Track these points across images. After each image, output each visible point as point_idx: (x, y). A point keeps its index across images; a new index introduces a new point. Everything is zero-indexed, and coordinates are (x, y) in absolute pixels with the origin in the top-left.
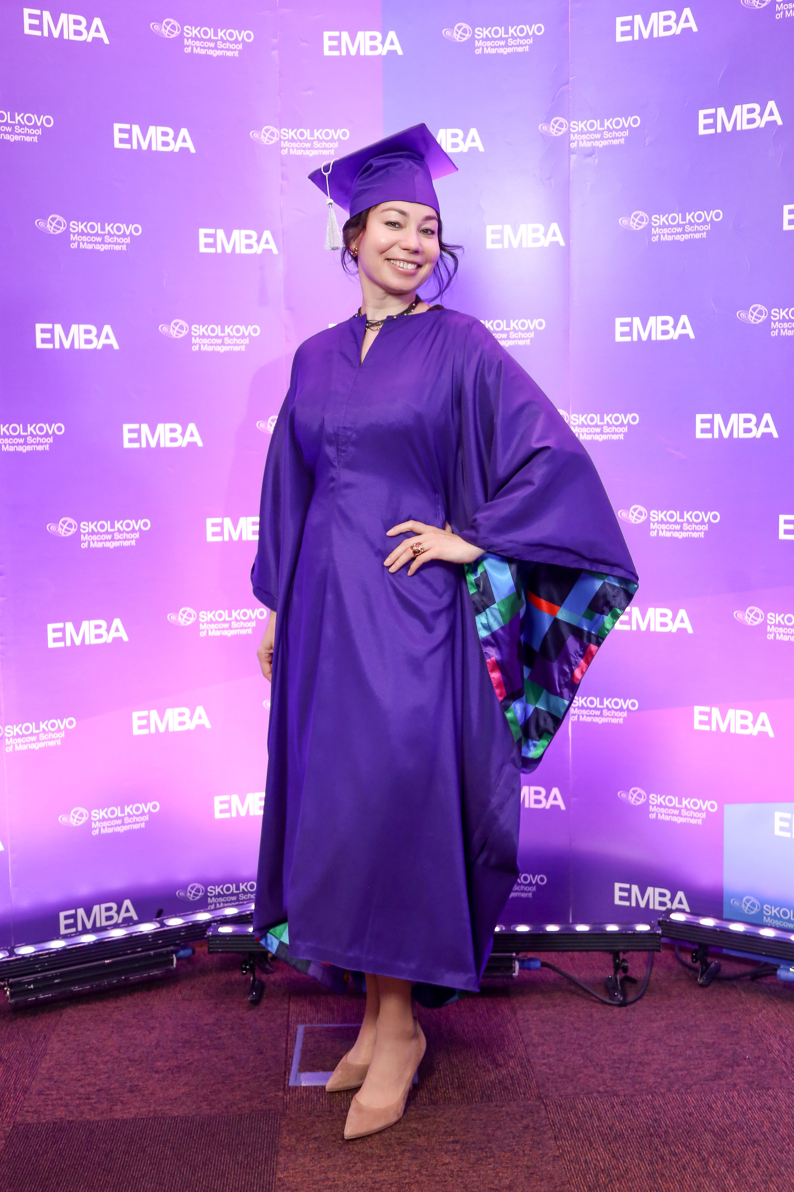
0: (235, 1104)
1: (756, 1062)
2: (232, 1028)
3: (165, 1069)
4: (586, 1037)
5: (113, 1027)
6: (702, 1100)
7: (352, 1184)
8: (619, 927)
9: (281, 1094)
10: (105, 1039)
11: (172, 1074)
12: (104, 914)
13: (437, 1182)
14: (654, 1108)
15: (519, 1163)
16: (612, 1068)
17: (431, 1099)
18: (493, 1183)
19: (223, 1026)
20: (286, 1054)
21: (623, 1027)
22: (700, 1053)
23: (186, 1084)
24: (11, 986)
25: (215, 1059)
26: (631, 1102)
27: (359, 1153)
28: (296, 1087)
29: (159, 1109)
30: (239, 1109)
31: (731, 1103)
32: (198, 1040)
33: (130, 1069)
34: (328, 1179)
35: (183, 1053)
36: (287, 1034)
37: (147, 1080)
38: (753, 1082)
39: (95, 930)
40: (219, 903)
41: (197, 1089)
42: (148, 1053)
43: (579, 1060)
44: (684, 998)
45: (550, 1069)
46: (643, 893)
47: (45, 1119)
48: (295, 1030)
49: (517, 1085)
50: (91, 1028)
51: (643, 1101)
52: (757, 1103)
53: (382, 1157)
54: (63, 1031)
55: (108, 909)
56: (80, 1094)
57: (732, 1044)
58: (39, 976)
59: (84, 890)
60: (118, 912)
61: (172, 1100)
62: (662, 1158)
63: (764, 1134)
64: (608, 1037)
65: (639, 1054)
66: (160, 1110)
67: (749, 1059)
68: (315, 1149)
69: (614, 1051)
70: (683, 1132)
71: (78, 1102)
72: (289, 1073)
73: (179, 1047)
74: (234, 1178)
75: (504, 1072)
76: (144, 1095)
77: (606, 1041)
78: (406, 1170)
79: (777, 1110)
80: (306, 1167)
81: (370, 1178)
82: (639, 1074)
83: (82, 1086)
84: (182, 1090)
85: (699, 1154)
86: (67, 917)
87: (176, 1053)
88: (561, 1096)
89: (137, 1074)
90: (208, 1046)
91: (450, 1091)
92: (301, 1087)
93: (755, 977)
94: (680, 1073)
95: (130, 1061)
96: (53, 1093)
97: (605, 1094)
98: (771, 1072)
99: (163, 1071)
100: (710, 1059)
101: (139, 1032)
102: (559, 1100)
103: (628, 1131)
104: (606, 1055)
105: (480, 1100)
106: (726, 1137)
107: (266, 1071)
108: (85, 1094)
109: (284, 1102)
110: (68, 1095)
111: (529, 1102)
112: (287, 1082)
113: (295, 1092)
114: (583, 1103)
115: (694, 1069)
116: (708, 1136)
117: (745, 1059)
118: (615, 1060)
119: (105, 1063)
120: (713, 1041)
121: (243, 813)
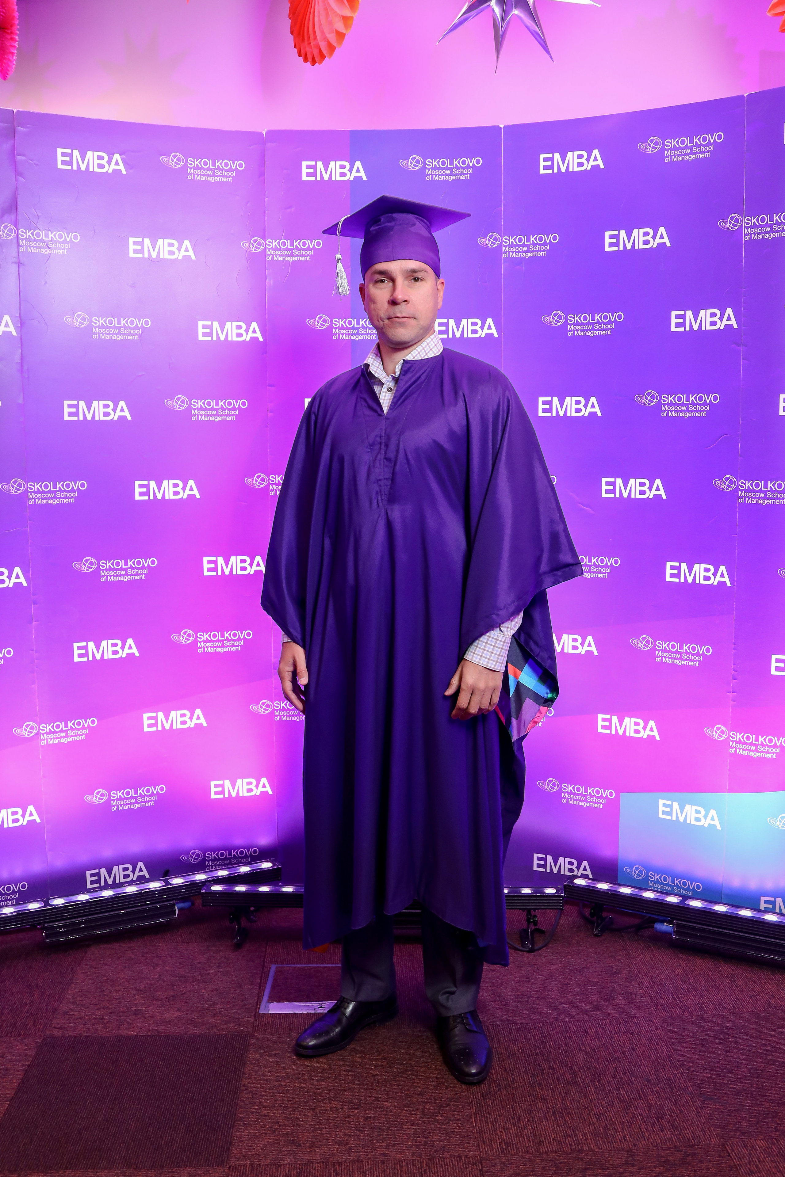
0: (215, 1026)
1: (628, 996)
2: (219, 967)
3: (163, 997)
4: (498, 977)
5: (125, 963)
6: (581, 1027)
7: (300, 1090)
8: (532, 890)
9: (252, 1019)
10: (119, 973)
11: (169, 1002)
12: (122, 873)
13: (365, 1090)
14: (542, 1033)
15: (431, 1075)
16: (515, 1002)
18: (408, 1090)
19: (212, 965)
20: (260, 988)
21: (529, 969)
22: (586, 989)
23: (179, 1010)
24: (48, 928)
25: (203, 991)
26: (525, 1028)
27: (308, 1066)
29: (157, 1028)
30: (218, 1030)
31: (603, 1029)
32: (191, 975)
33: (137, 997)
34: (282, 1086)
35: (179, 985)
36: (262, 972)
37: (149, 1006)
38: (623, 1012)
39: (114, 886)
40: (215, 866)
41: (187, 1014)
42: (152, 984)
44: (580, 945)
46: (556, 862)
47: (68, 1033)
48: (269, 968)
50: (109, 963)
51: (535, 1028)
52: (623, 1029)
53: (325, 1070)
54: (86, 965)
55: (126, 869)
56: (96, 1015)
57: (612, 983)
58: (68, 921)
59: (107, 853)
60: (133, 871)
61: (167, 1022)
62: (542, 1072)
63: (624, 1053)
64: (515, 977)
65: (537, 991)
66: (157, 1030)
67: (623, 994)
68: (274, 1063)
70: (562, 1052)
71: (94, 1021)
72: (260, 1003)
73: (176, 980)
74: (209, 1083)
76: (145, 1018)
77: (514, 980)
78: (343, 1080)
79: (638, 1034)
80: (265, 1076)
81: (314, 1085)
82: (535, 1006)
83: (98, 1009)
84: (175, 1015)
85: (571, 1068)
86: (92, 875)
87: (173, 985)
89: (142, 1001)
90: (199, 980)
92: (269, 1014)
93: (638, 929)
94: (567, 1006)
95: (137, 990)
96: (75, 1013)
97: (507, 1023)
98: (639, 1004)
99: (161, 999)
100: (593, 995)
101: (146, 967)
103: (519, 1051)
106: (595, 1055)
107: (243, 1001)
108: (100, 1015)
109: (254, 1026)
110: (87, 1016)
112: (258, 1010)
113: (264, 1018)
115: (579, 1002)
116: (581, 1055)
117: (620, 994)
118: (518, 995)
119: (117, 991)
120: (597, 980)
121: (234, 794)
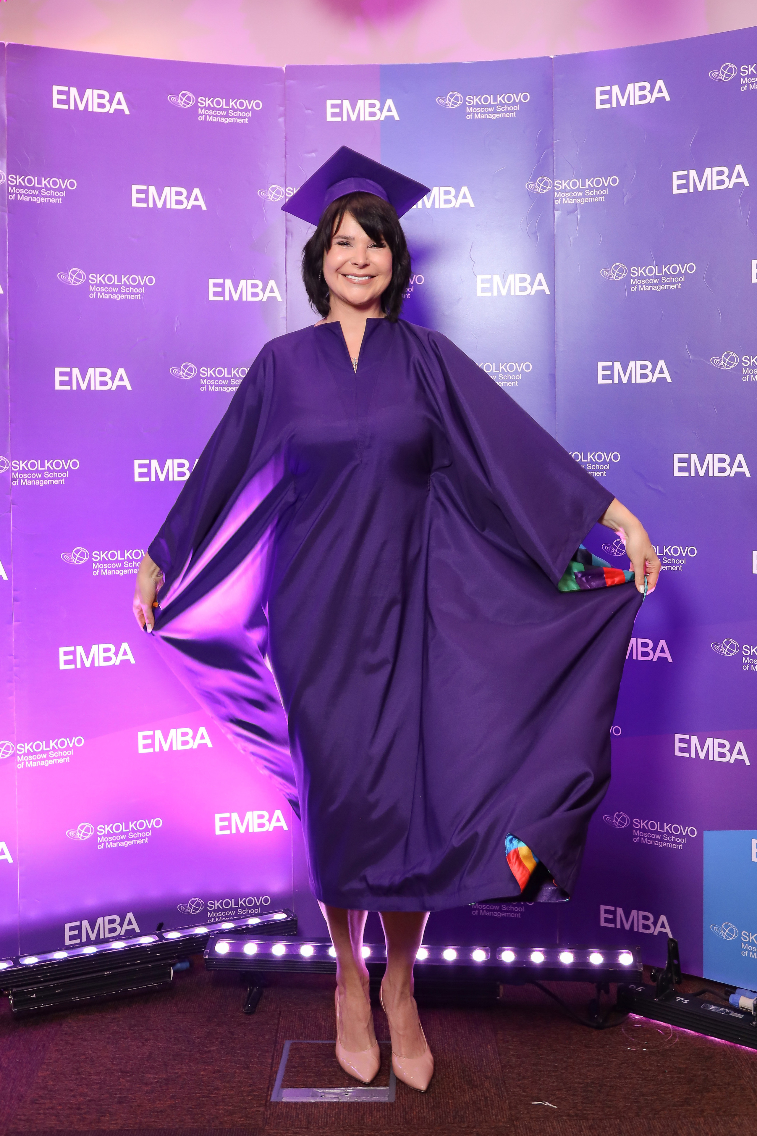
0: (217, 1118)
1: (725, 1088)
2: (222, 1042)
3: (154, 1081)
4: (562, 1060)
5: (109, 1038)
9: (262, 1109)
10: (100, 1050)
11: (160, 1086)
12: (108, 926)
16: (584, 1091)
17: (406, 1119)
19: (214, 1040)
20: (271, 1069)
21: (600, 1050)
22: (672, 1078)
23: (173, 1097)
24: (14, 995)
25: (203, 1073)
28: (278, 1103)
29: (145, 1120)
30: (221, 1123)
32: (188, 1053)
33: (121, 1080)
35: (173, 1065)
36: (274, 1049)
37: (136, 1092)
38: (720, 1109)
39: (98, 941)
40: (219, 918)
41: (183, 1102)
42: (140, 1065)
43: (553, 1083)
45: (524, 1092)
46: (628, 915)
47: (36, 1127)
48: (282, 1045)
49: (490, 1107)
50: (88, 1038)
54: (61, 1040)
55: (112, 922)
56: (72, 1104)
57: (704, 1070)
58: (42, 986)
59: (91, 902)
60: (121, 924)
61: (158, 1112)
64: (583, 1060)
65: (611, 1078)
66: (146, 1122)
67: (719, 1085)
69: (588, 1075)
71: (69, 1111)
72: (272, 1088)
73: (169, 1060)
75: (479, 1093)
76: (131, 1107)
77: (582, 1064)
82: (610, 1097)
83: (74, 1096)
84: (168, 1103)
86: (71, 929)
87: (166, 1065)
88: (532, 1119)
89: (127, 1086)
90: (197, 1059)
91: (425, 1111)
92: (282, 1102)
94: (650, 1098)
95: (121, 1072)
96: (45, 1102)
97: (575, 1118)
98: (739, 1098)
99: (152, 1083)
100: (681, 1085)
101: (133, 1043)
102: (530, 1122)
104: (580, 1078)
105: (452, 1121)
107: (250, 1085)
108: (75, 1104)
109: (264, 1118)
110: (60, 1105)
111: (500, 1124)
112: (269, 1097)
113: (276, 1107)
114: (552, 1125)
115: (665, 1094)
117: (715, 1085)
118: (588, 1083)
119: (98, 1073)
120: (685, 1066)
121: (242, 830)
